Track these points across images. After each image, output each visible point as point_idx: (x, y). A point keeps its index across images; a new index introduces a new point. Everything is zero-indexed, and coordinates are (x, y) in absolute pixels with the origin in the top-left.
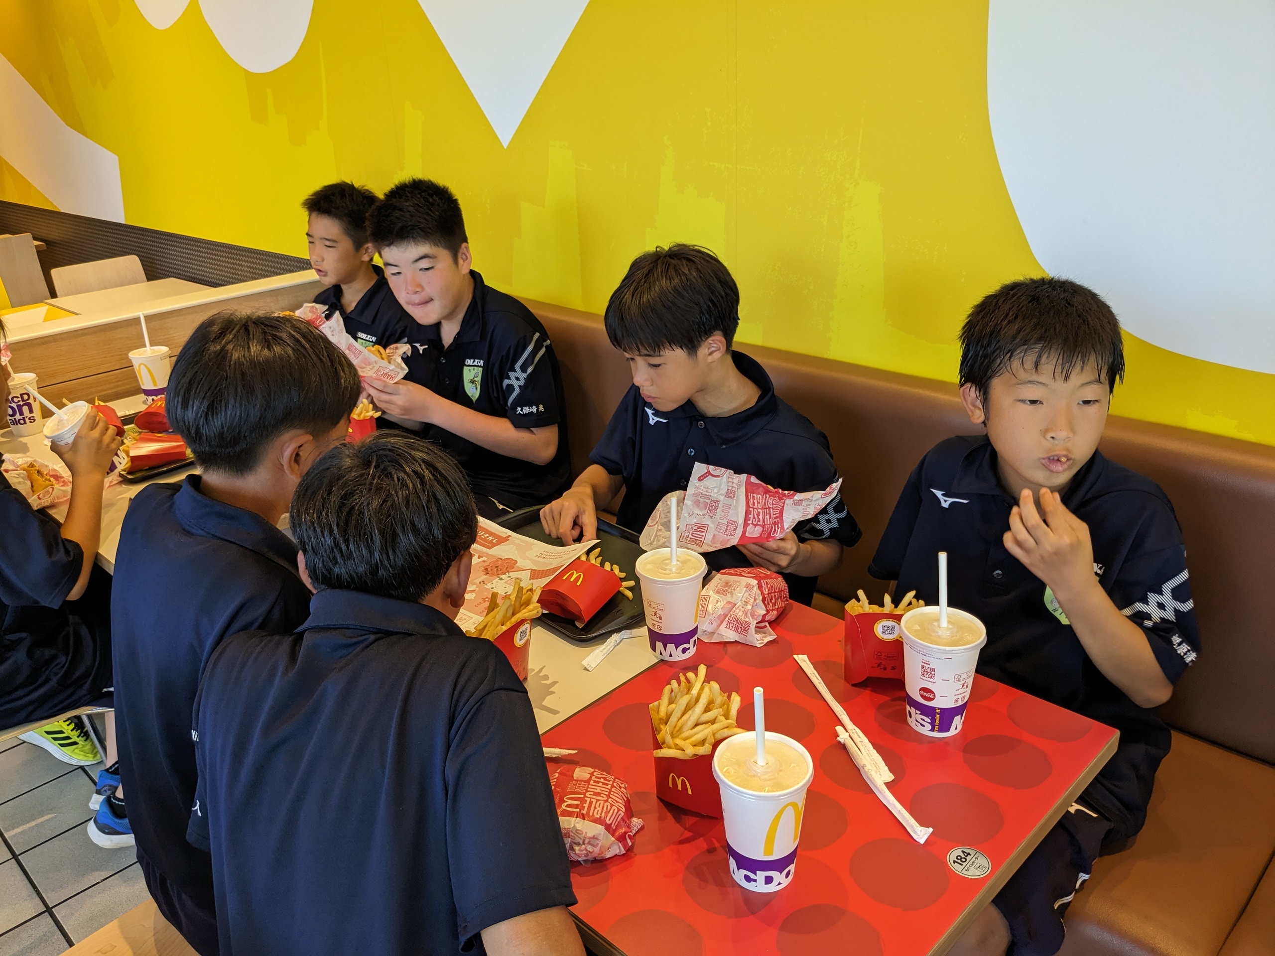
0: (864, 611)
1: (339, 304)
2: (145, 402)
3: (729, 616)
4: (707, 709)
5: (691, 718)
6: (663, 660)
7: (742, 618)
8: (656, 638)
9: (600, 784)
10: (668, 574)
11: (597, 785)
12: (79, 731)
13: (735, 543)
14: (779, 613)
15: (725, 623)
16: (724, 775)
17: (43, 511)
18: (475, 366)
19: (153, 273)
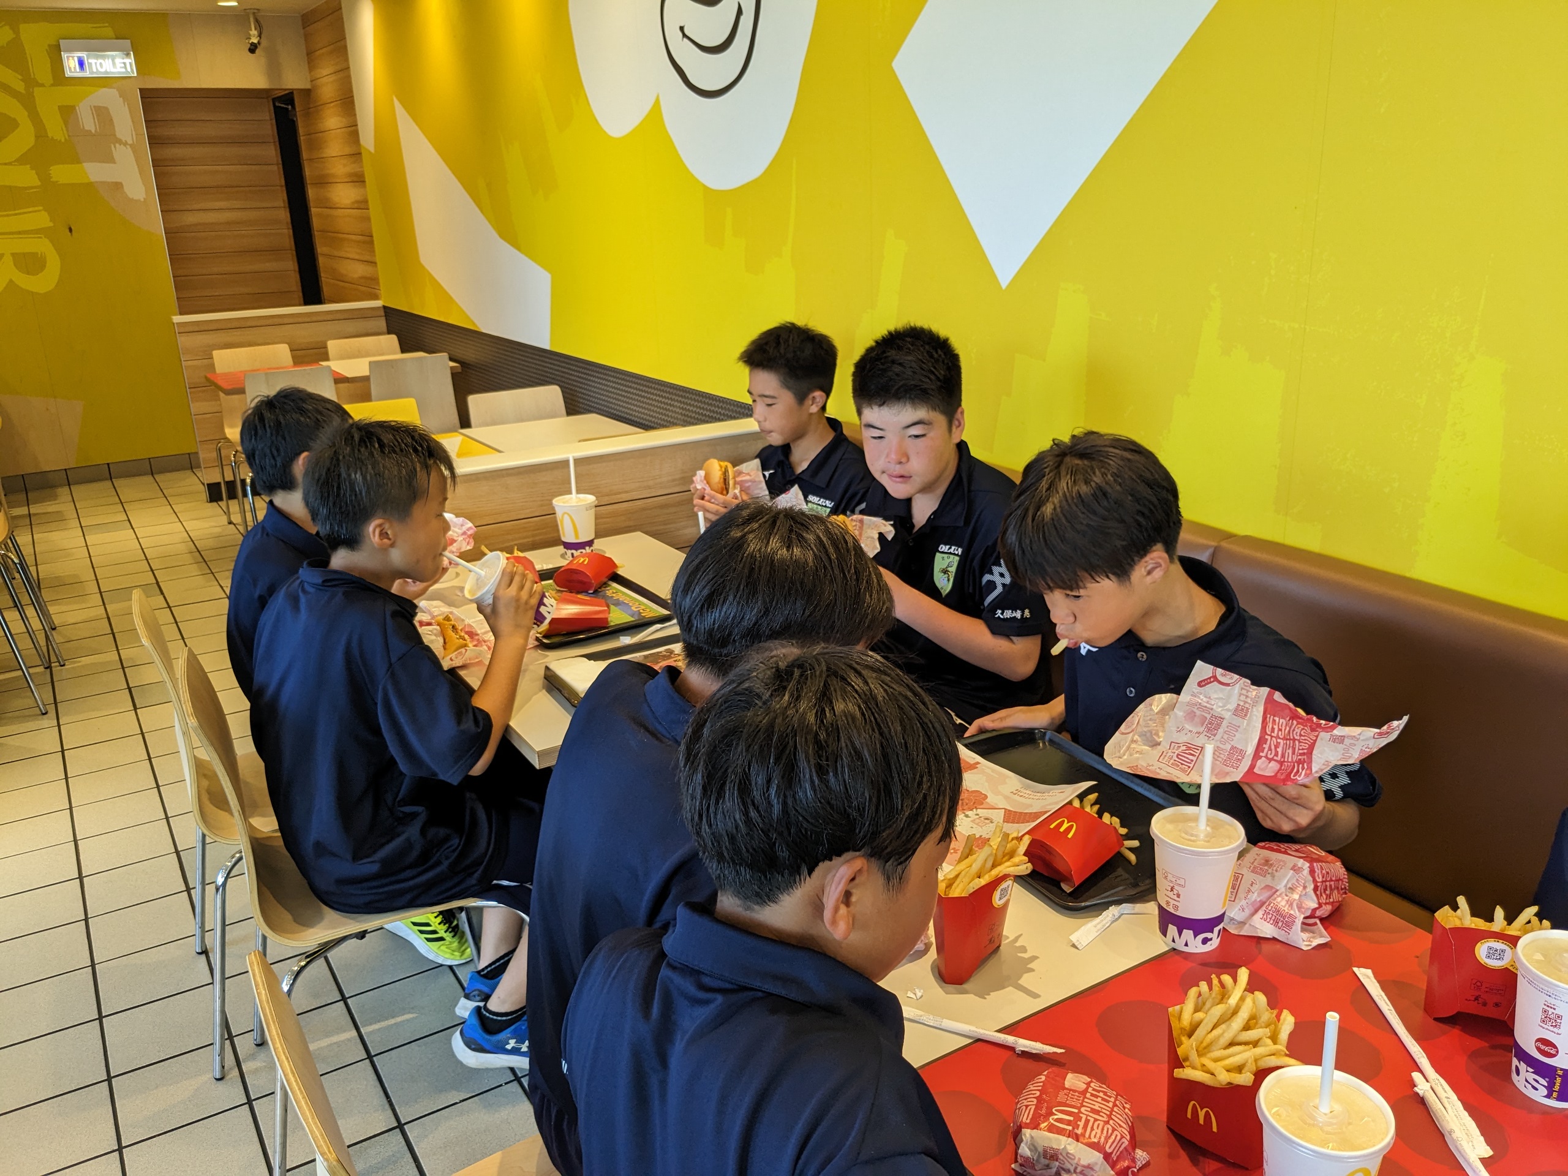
0: (1462, 924)
1: (787, 463)
2: (563, 556)
3: (1267, 904)
4: (1247, 1028)
5: (1226, 1035)
6: (1175, 949)
7: (1286, 909)
8: (1167, 919)
9: (1099, 1100)
10: (1193, 841)
11: (1095, 1099)
12: (447, 925)
13: (1237, 779)
14: (1334, 908)
15: (1260, 913)
16: (1272, 1117)
17: (453, 671)
18: (950, 553)
19: (573, 407)
